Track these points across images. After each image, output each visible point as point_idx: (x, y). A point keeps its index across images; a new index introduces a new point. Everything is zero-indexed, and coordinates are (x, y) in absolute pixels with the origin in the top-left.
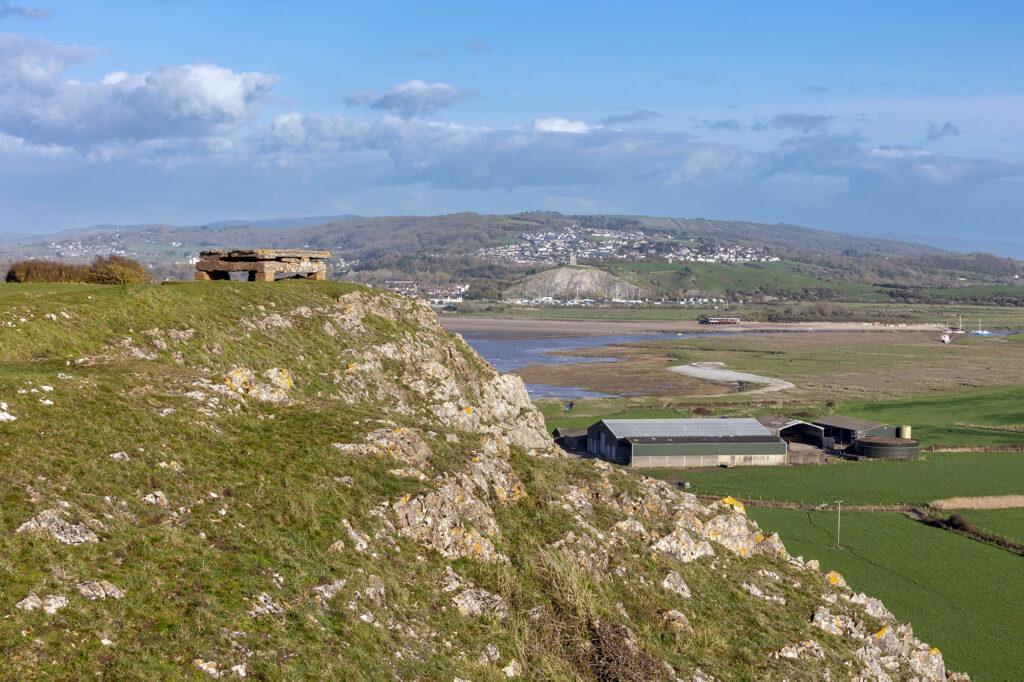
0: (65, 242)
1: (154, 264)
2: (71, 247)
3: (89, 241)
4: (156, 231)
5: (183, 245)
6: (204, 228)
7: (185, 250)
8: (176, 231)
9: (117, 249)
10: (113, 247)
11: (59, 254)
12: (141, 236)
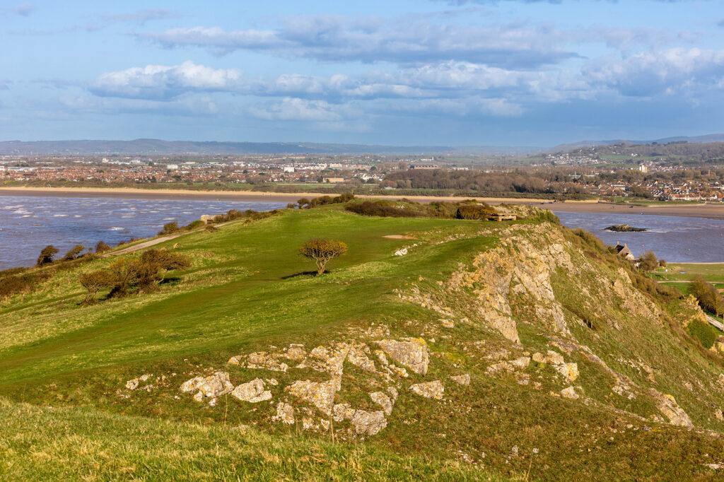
0: (557, 155)
1: (615, 170)
2: (561, 157)
3: (574, 153)
4: (620, 146)
5: (639, 156)
6: (654, 143)
7: (638, 159)
8: (633, 146)
9: (593, 158)
10: (590, 157)
11: (553, 163)
12: (610, 149)
